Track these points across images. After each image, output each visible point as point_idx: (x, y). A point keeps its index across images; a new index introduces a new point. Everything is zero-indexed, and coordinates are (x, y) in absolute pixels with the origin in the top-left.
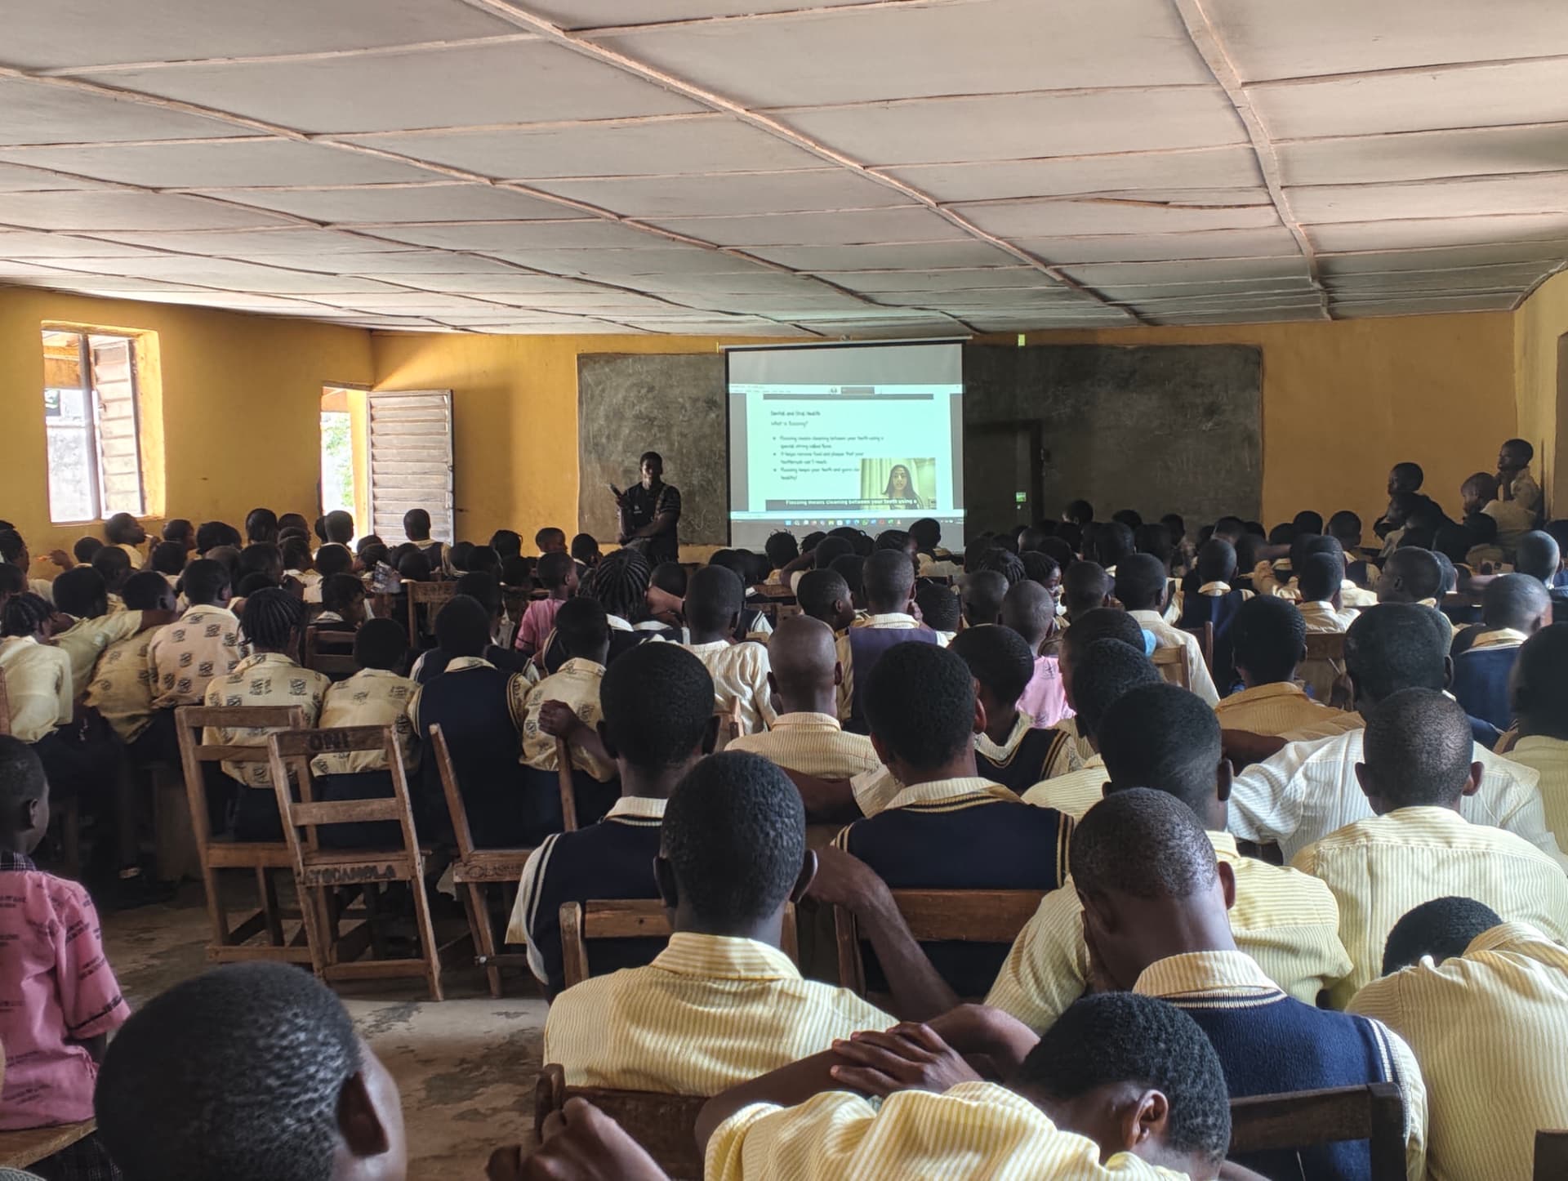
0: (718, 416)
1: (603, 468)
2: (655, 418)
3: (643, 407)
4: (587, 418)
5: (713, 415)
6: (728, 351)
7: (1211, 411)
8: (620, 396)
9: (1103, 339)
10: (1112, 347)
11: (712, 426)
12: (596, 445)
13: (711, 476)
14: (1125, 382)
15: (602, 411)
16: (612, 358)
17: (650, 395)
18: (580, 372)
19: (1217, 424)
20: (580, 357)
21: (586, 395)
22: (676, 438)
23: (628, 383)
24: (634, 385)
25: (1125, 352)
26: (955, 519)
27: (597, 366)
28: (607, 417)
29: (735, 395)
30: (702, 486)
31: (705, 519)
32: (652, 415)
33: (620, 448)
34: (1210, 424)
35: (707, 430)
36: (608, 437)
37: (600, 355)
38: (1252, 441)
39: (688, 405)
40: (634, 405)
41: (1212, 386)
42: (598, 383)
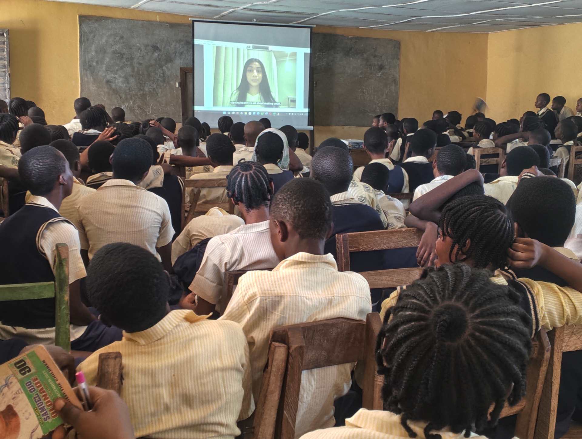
0: (159, 55)
1: (94, 80)
2: (124, 54)
3: (117, 47)
4: (84, 50)
5: (156, 54)
6: (194, 21)
7: (381, 68)
8: (104, 40)
9: (339, 32)
10: (343, 36)
11: (155, 60)
12: (90, 66)
13: (155, 86)
14: (349, 52)
15: (93, 48)
16: (99, 19)
17: (121, 41)
18: (80, 25)
19: (383, 74)
20: (80, 17)
21: (84, 39)
22: (136, 65)
23: (109, 33)
24: (111, 35)
25: (348, 39)
26: (304, 113)
27: (90, 22)
28: (96, 52)
29: (196, 45)
30: (150, 91)
31: (152, 109)
32: (122, 52)
33: (104, 69)
34: (380, 74)
35: (153, 62)
36: (97, 62)
37: (92, 17)
38: (395, 82)
39: (142, 48)
40: (112, 46)
41: (381, 57)
42: (91, 32)
